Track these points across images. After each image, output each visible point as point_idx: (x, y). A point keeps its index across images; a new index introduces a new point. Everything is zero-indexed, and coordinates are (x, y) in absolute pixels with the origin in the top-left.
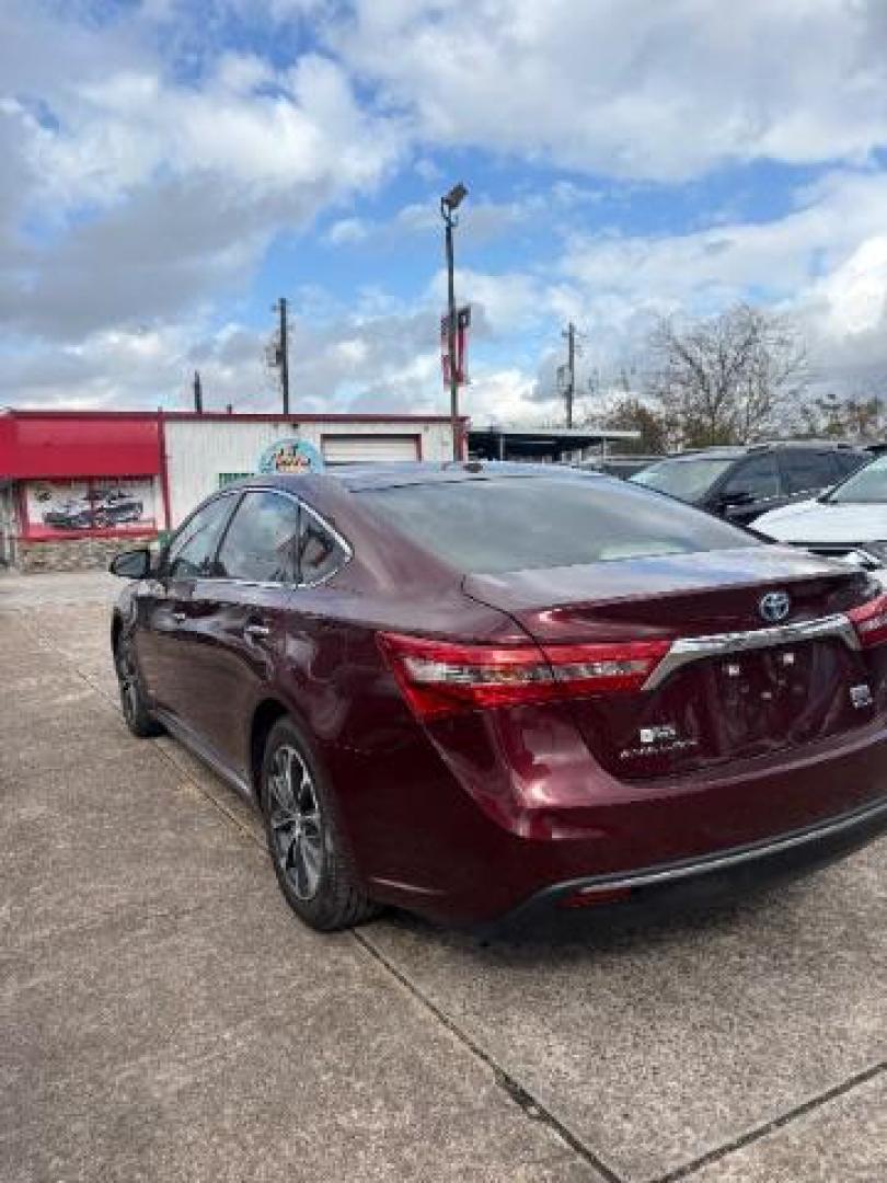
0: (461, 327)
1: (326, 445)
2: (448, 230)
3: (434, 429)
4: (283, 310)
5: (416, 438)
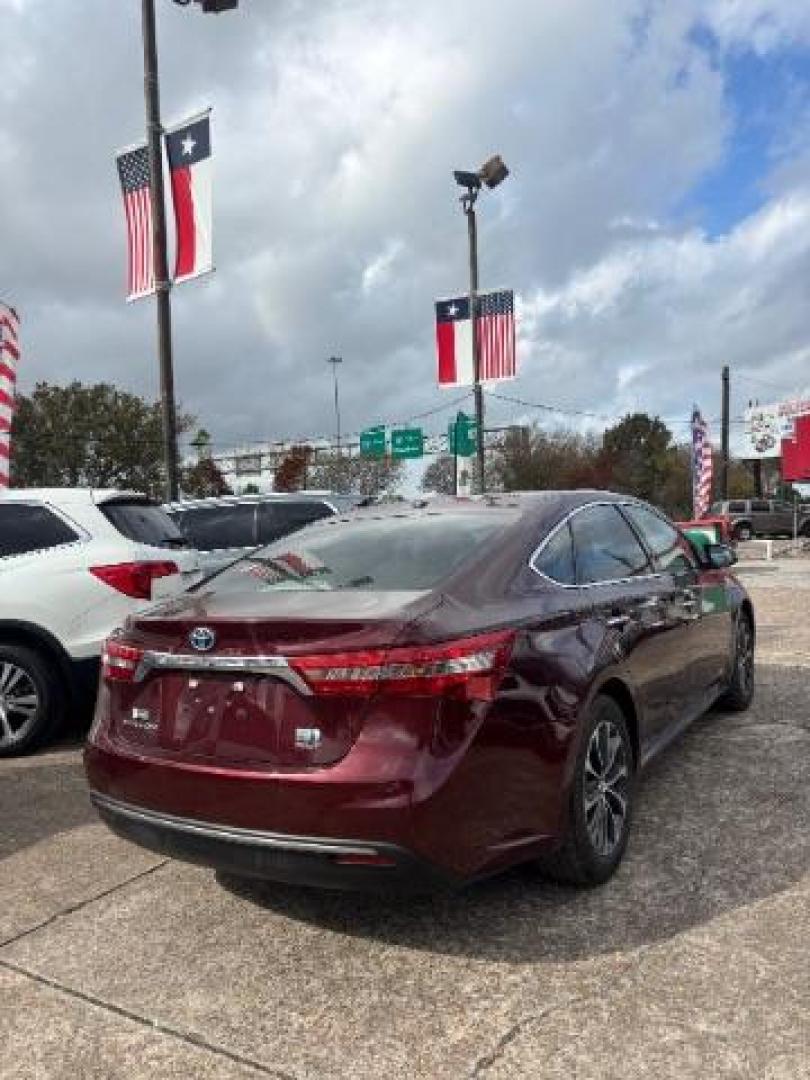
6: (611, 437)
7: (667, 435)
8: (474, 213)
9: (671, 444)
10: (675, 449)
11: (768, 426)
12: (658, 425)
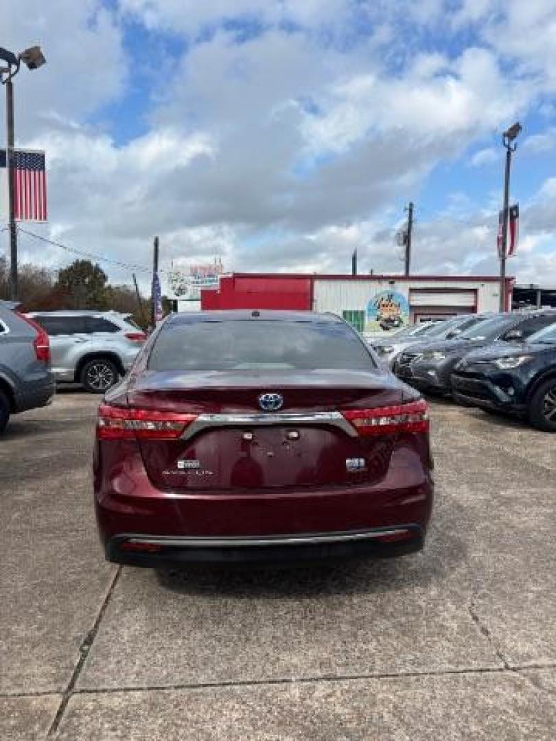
0: (513, 218)
1: (412, 294)
2: (509, 154)
3: (488, 285)
4: (411, 211)
5: (475, 291)
6: (65, 275)
7: (105, 278)
8: (11, 84)
9: (106, 284)
10: (109, 287)
11: (182, 280)
12: (98, 270)
